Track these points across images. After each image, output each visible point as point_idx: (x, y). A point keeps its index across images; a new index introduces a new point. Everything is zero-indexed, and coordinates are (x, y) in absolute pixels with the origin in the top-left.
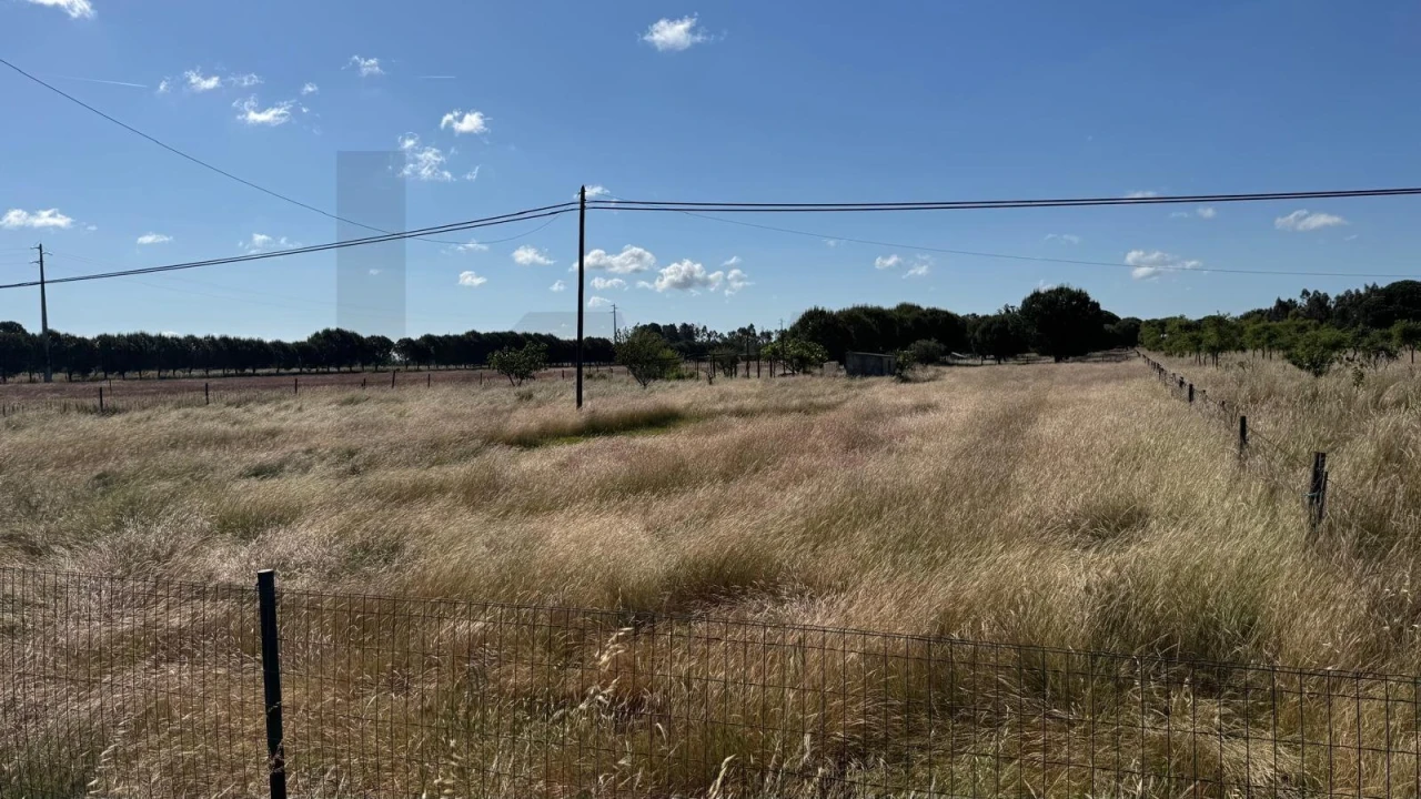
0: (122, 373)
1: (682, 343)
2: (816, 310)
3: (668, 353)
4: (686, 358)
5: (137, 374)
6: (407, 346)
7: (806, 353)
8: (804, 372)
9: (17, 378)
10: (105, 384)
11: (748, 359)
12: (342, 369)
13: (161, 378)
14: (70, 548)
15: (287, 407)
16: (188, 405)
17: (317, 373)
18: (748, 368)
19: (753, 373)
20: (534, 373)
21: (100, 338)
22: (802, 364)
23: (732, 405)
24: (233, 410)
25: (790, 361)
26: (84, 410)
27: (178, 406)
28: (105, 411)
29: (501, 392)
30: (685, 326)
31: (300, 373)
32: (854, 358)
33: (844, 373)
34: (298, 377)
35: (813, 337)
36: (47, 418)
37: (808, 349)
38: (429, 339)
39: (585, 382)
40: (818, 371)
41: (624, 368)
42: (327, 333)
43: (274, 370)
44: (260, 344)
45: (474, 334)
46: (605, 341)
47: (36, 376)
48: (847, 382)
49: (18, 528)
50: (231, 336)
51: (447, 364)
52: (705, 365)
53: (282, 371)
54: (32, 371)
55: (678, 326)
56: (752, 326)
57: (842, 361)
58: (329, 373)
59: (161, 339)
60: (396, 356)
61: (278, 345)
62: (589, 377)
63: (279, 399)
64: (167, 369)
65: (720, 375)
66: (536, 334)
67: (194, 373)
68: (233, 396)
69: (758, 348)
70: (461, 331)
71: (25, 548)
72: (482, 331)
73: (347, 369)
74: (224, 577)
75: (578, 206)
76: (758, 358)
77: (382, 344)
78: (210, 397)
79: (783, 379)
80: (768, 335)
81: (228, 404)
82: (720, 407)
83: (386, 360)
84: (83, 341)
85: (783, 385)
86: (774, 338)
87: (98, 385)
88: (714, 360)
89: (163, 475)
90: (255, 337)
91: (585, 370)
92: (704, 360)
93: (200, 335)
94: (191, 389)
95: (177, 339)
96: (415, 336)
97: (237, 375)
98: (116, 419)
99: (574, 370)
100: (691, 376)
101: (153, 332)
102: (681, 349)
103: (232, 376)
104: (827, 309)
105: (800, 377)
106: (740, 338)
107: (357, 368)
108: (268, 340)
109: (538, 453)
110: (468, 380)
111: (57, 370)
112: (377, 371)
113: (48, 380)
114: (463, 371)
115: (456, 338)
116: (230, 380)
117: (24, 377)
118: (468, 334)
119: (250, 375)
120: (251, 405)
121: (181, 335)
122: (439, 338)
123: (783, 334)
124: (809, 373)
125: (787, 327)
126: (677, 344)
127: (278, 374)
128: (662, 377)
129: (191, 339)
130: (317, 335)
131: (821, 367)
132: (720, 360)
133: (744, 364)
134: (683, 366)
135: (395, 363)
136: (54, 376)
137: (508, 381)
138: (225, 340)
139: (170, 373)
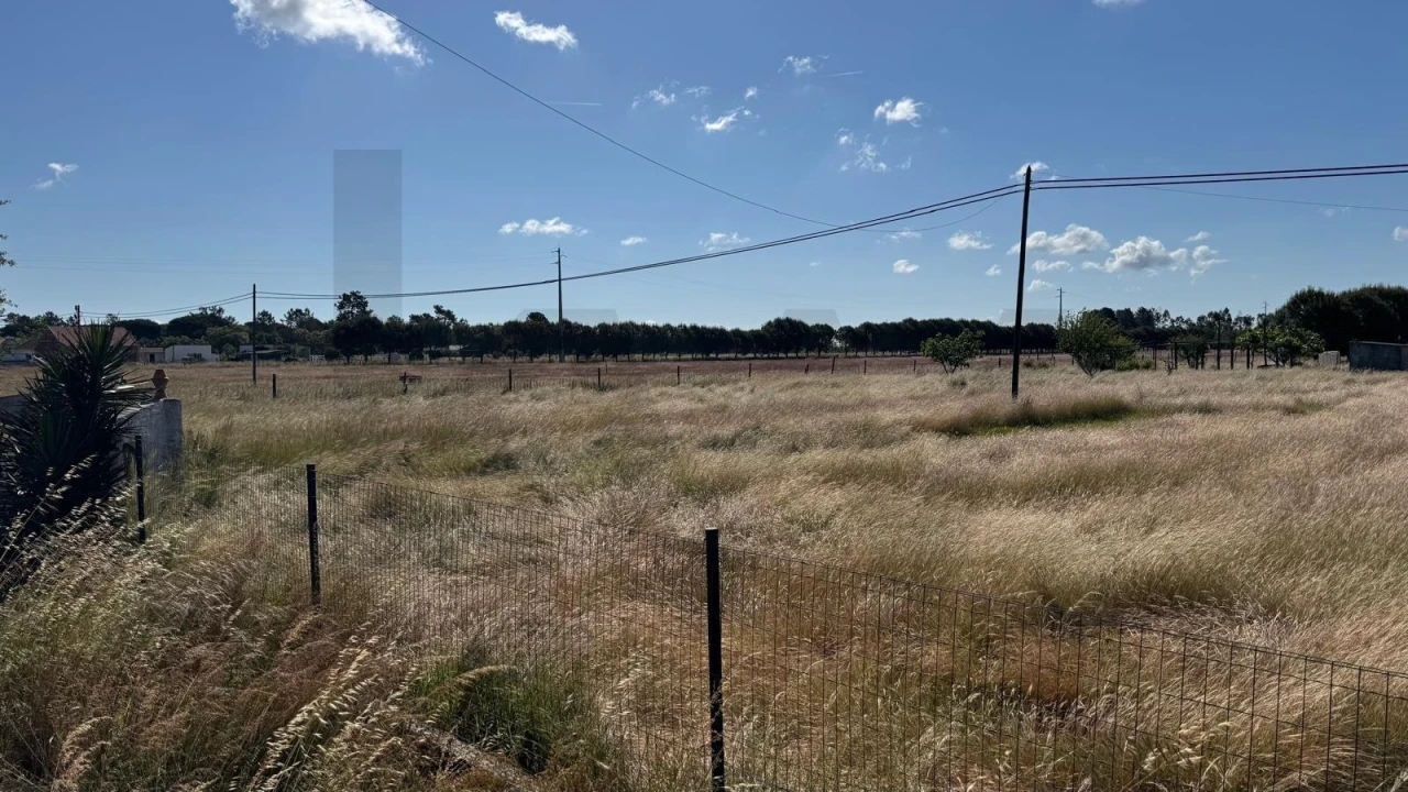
0: (615, 356)
1: (1140, 329)
2: (1311, 292)
3: (1121, 340)
4: (1142, 346)
5: (626, 357)
6: (848, 333)
7: (1296, 341)
8: (1292, 365)
9: (541, 358)
10: (602, 366)
11: (1219, 347)
12: (789, 355)
13: (645, 361)
14: (572, 500)
15: (742, 389)
16: (665, 384)
17: (768, 358)
18: (1219, 358)
19: (1225, 363)
20: (969, 361)
21: (599, 326)
22: (1290, 355)
23: (1195, 399)
24: (698, 390)
25: (1274, 350)
26: (586, 386)
27: (656, 385)
28: (601, 388)
29: (934, 379)
30: (1143, 311)
31: (755, 358)
32: (1362, 348)
33: (1347, 366)
34: (752, 362)
35: (1308, 322)
36: (558, 391)
37: (1301, 337)
38: (867, 326)
39: (1022, 371)
40: (1311, 362)
41: (1068, 356)
42: (778, 321)
43: (733, 355)
44: (722, 332)
45: (910, 321)
46: (1048, 328)
47: (553, 357)
48: (1349, 375)
49: (537, 479)
50: (700, 325)
51: (884, 350)
52: (1165, 354)
53: (739, 356)
54: (551, 353)
55: (1134, 310)
56: (1227, 310)
57: (1344, 351)
58: (778, 358)
59: (645, 327)
60: (837, 343)
61: (737, 333)
62: (1028, 365)
63: (736, 381)
64: (649, 353)
65: (1183, 367)
66: (973, 321)
67: (670, 357)
68: (699, 378)
69: (1235, 335)
70: (897, 318)
71: (541, 497)
72: (919, 318)
73: (794, 355)
74: (684, 534)
75: (1023, 187)
76: (1232, 347)
77: (826, 331)
78: (682, 378)
79: (1263, 372)
80: (1248, 321)
81: (695, 385)
82: (1179, 401)
83: (826, 347)
84: (587, 328)
85: (1261, 378)
86: (1255, 324)
87: (597, 366)
88: (1176, 348)
89: (643, 444)
90: (718, 325)
91: (1023, 358)
92: (1164, 348)
93: (675, 324)
94: (667, 370)
95: (657, 327)
96: (855, 324)
97: (703, 359)
98: (610, 395)
99: (1011, 357)
100: (1147, 367)
101: (639, 322)
102: (1137, 337)
103: (699, 359)
104: (1325, 291)
105: (1287, 370)
106: (1211, 325)
107: (802, 354)
108: (729, 328)
109: (967, 441)
110: (901, 366)
111: (568, 352)
112: (819, 357)
113: (562, 361)
114: (899, 357)
115: (894, 325)
116: (698, 363)
117: (544, 358)
118: (905, 321)
119: (713, 359)
120: (713, 386)
121: (661, 324)
122: (876, 325)
123: (1266, 320)
124: (1300, 364)
125: (1272, 310)
126: (1133, 331)
127: (736, 359)
128: (1111, 367)
129: (668, 327)
130: (770, 323)
131: (1316, 358)
132: (1183, 348)
133: (1215, 352)
134: (1139, 355)
135: (836, 349)
136: (566, 358)
137: (940, 367)
138: (694, 328)
139: (651, 356)
